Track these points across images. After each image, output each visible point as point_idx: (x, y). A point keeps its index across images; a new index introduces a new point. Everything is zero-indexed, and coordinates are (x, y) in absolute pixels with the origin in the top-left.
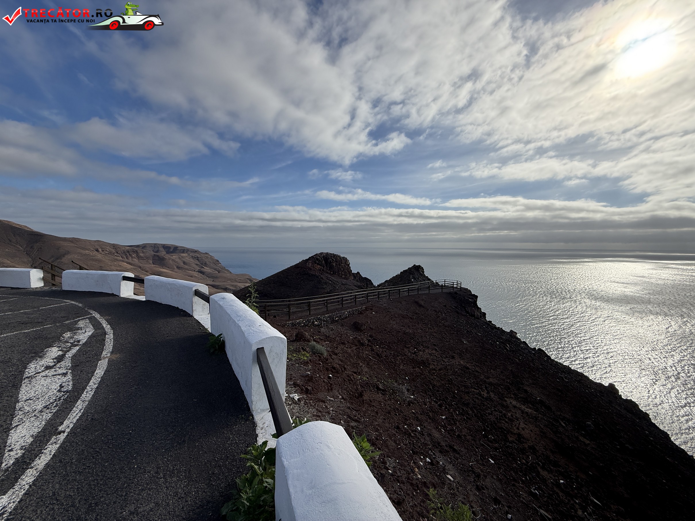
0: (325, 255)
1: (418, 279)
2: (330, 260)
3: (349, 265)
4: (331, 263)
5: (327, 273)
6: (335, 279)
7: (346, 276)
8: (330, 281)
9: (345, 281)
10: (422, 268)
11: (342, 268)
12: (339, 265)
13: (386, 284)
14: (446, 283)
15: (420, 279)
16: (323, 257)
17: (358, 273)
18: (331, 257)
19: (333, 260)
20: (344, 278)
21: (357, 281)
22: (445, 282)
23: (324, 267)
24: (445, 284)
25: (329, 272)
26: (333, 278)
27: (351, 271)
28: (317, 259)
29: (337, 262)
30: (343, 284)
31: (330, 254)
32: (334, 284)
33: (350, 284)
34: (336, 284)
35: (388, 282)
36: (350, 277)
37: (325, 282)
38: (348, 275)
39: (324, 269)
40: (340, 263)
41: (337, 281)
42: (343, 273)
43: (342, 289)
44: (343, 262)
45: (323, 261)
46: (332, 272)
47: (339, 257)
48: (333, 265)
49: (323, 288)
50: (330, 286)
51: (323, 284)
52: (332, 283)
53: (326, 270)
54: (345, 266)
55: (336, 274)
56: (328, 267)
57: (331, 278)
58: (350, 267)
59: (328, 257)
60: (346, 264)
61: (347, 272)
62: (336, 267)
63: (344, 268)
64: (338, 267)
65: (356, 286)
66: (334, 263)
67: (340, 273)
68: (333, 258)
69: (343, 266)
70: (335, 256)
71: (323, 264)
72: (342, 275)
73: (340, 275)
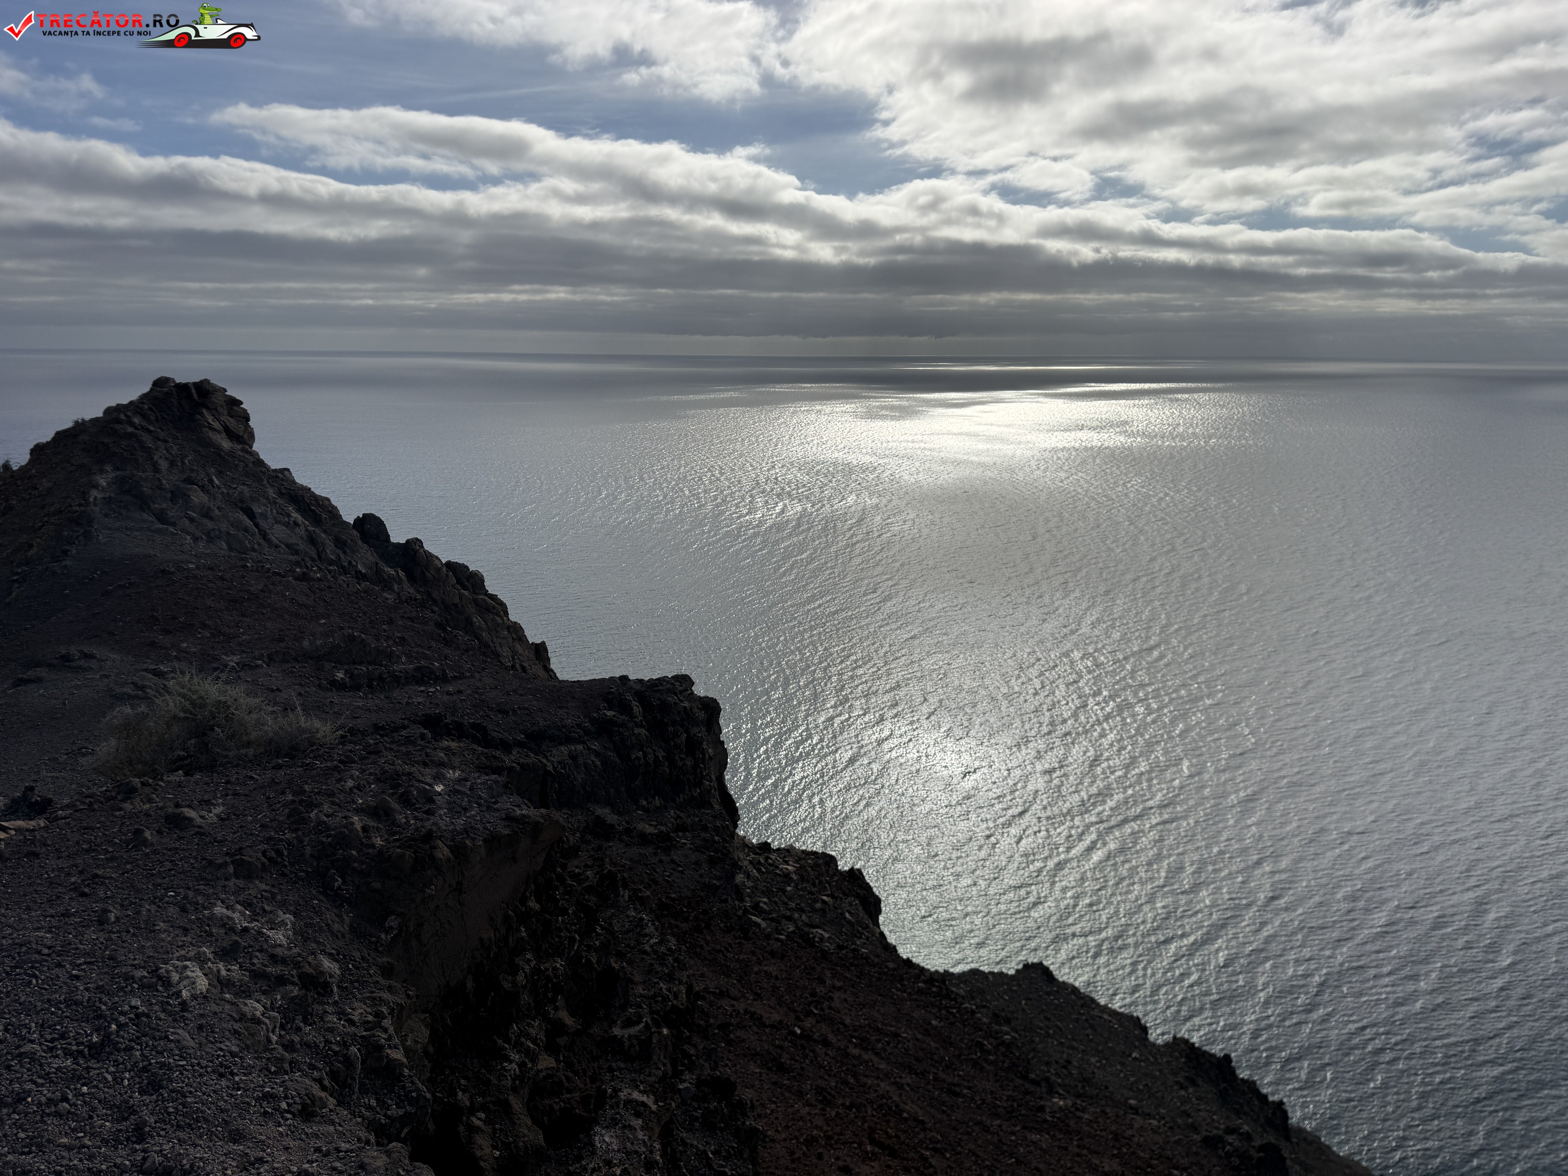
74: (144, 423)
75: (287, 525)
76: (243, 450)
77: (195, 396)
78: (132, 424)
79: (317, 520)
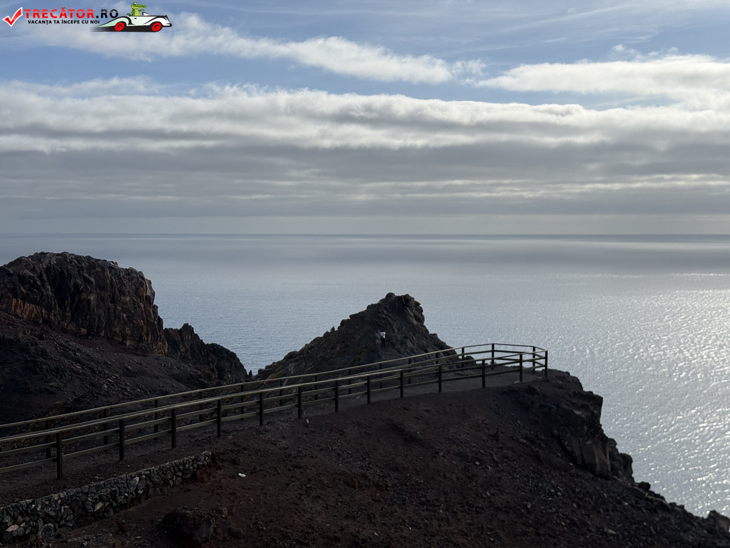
0: (54, 262)
1: (403, 343)
2: (76, 284)
3: (149, 300)
4: (80, 292)
5: (65, 331)
6: (96, 356)
7: (141, 339)
8: (77, 361)
9: (136, 359)
10: (418, 304)
11: (124, 310)
12: (113, 301)
13: (291, 367)
14: (496, 355)
15: (410, 344)
16: (48, 270)
17: (187, 328)
18: (81, 269)
19: (86, 280)
20: (135, 351)
21: (184, 359)
22: (493, 351)
23: (49, 309)
24: (493, 359)
25: (72, 327)
26: (89, 351)
27: (160, 321)
28: (22, 279)
29: (101, 287)
30: (128, 373)
31: (79, 259)
32: (93, 372)
33: (156, 373)
34: (100, 372)
35: (297, 360)
36: (157, 345)
37: (57, 369)
38: (147, 336)
39: (52, 317)
40: (117, 291)
41: (106, 363)
42: (128, 331)
43: (126, 390)
44: (128, 287)
45: (49, 287)
46: (84, 328)
47: (110, 272)
48: (89, 302)
49: (46, 389)
50: (77, 381)
51: (46, 376)
52: (83, 368)
53: (59, 322)
54: (134, 303)
55: (100, 336)
56: (68, 309)
57: (78, 350)
58: (155, 308)
59: (67, 271)
60: (141, 297)
61: (142, 327)
62: (98, 306)
63: (130, 311)
64: (109, 309)
65: (177, 380)
66: (91, 292)
67: (117, 330)
68: (86, 275)
69: (127, 303)
70: (95, 268)
71: (48, 296)
72: (124, 338)
73: (117, 338)
74: (388, 313)
76: (421, 325)
77: (404, 302)
78: (384, 313)
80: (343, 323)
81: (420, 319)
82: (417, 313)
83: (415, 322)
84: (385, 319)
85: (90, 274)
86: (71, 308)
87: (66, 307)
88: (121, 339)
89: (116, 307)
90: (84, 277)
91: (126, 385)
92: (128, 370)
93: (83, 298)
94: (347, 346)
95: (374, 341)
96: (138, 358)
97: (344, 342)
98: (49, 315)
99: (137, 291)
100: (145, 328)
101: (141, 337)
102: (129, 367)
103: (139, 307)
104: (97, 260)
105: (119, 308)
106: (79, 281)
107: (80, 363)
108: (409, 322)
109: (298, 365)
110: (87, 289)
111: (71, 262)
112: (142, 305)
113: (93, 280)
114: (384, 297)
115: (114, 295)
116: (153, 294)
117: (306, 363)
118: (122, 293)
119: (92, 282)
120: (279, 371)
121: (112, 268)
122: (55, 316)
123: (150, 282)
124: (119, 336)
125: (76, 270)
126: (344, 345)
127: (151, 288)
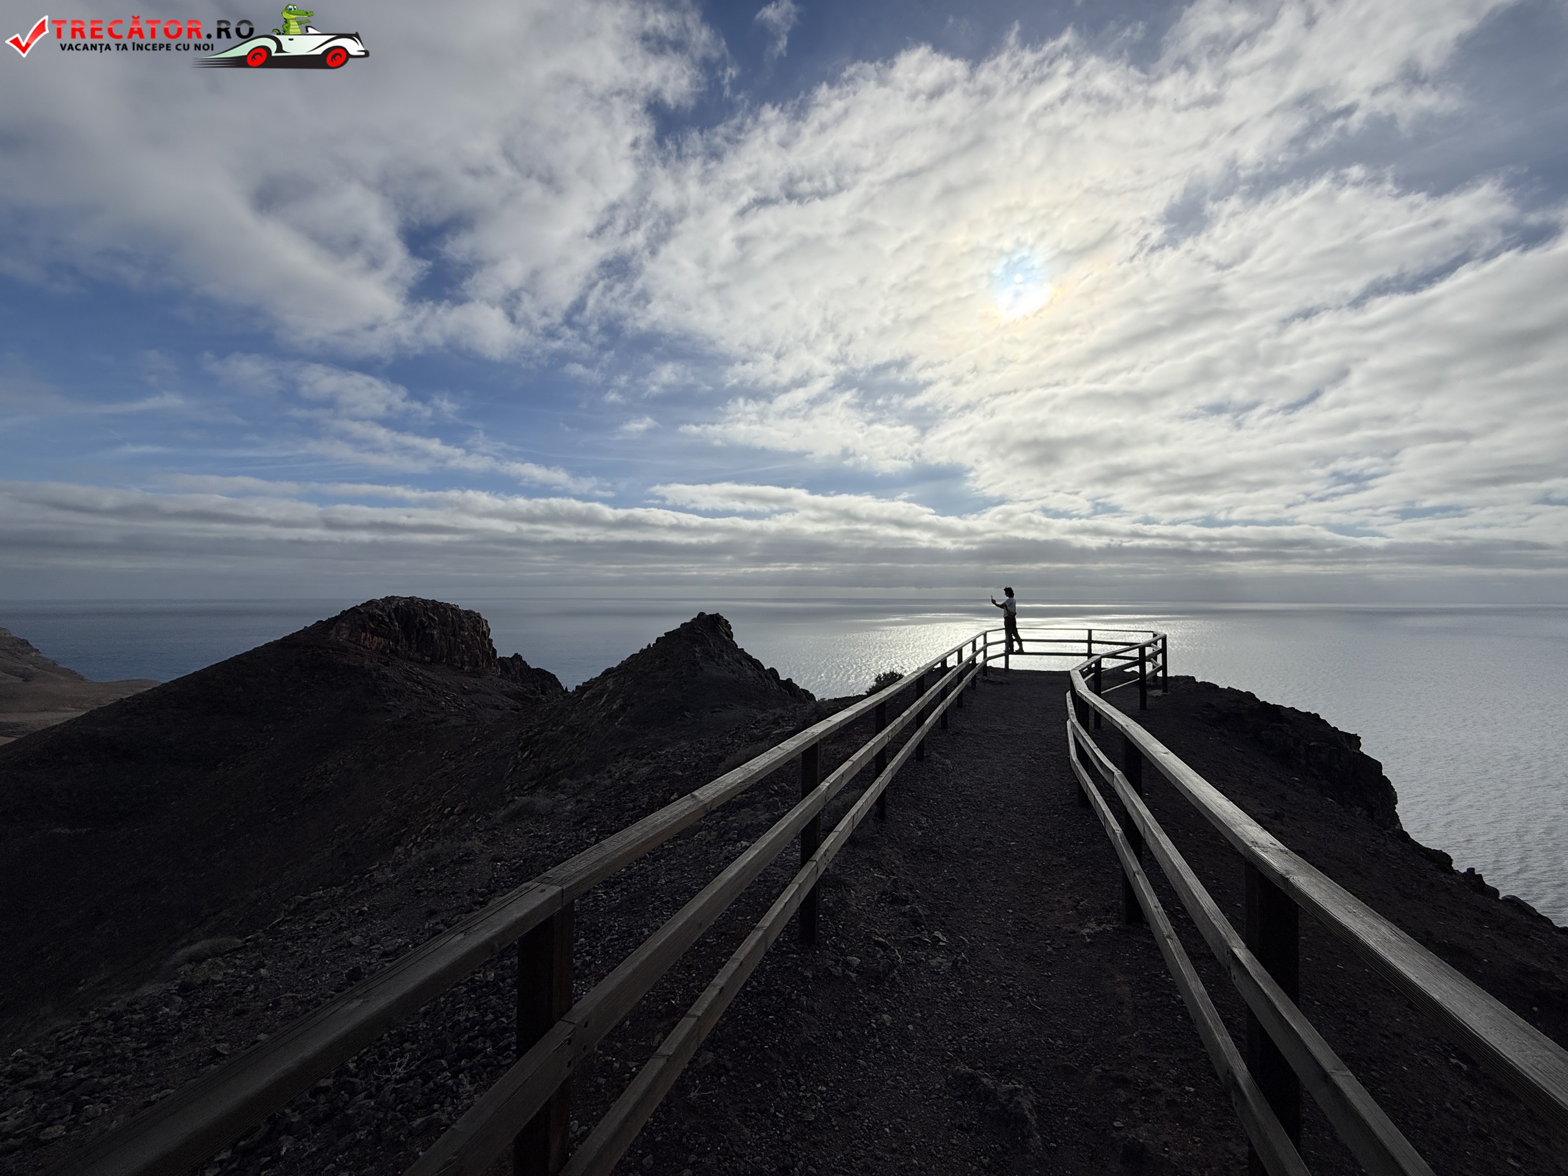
2: (421, 622)
3: (485, 634)
4: (425, 628)
5: (411, 660)
6: (437, 679)
7: (477, 665)
8: (420, 683)
9: (472, 680)
10: (727, 622)
11: (463, 642)
12: (454, 635)
13: (610, 684)
16: (396, 610)
17: (517, 657)
18: (426, 609)
19: (430, 618)
20: (471, 674)
21: (514, 680)
23: (397, 641)
25: (417, 656)
26: (430, 675)
27: (494, 651)
28: (372, 617)
29: (444, 625)
30: (465, 692)
31: (423, 601)
32: (433, 691)
33: (489, 691)
34: (439, 692)
35: (615, 676)
36: (490, 669)
37: (396, 691)
38: (483, 662)
39: (399, 648)
40: (458, 628)
41: (446, 684)
42: (467, 659)
43: (462, 706)
44: (467, 624)
45: (397, 624)
46: (428, 656)
47: (452, 612)
48: (432, 635)
49: (383, 708)
50: (416, 700)
51: (385, 697)
52: (424, 689)
53: (405, 652)
54: (472, 636)
55: (441, 663)
56: (414, 641)
57: (421, 674)
58: (490, 641)
59: (414, 610)
60: (478, 633)
61: (478, 655)
62: (440, 639)
63: (468, 643)
64: (450, 641)
65: (507, 696)
66: (434, 628)
67: (457, 657)
68: (431, 614)
69: (465, 636)
70: (438, 609)
71: (395, 630)
72: (463, 664)
73: (456, 664)
75: (751, 669)
76: (731, 641)
77: (714, 620)
78: (698, 629)
79: (758, 669)
80: (658, 640)
81: (730, 635)
82: (727, 629)
83: (726, 638)
84: (700, 634)
85: (434, 614)
86: (416, 640)
87: (411, 640)
88: (460, 665)
89: (456, 639)
90: (429, 616)
91: (462, 701)
92: (465, 689)
93: (427, 632)
94: (665, 661)
95: (694, 655)
96: (474, 679)
97: (663, 657)
98: (396, 646)
99: (474, 627)
100: (480, 655)
101: (477, 662)
102: (466, 687)
103: (476, 639)
104: (441, 603)
105: (459, 640)
106: (424, 619)
107: (421, 684)
108: (721, 637)
109: (617, 680)
110: (431, 626)
111: (417, 603)
112: (478, 638)
113: (436, 618)
114: (696, 616)
115: (454, 630)
116: (489, 630)
117: (625, 678)
118: (462, 629)
119: (435, 620)
120: (597, 686)
121: (454, 609)
122: (402, 647)
123: (486, 621)
124: (458, 663)
125: (422, 610)
126: (663, 659)
127: (487, 625)
